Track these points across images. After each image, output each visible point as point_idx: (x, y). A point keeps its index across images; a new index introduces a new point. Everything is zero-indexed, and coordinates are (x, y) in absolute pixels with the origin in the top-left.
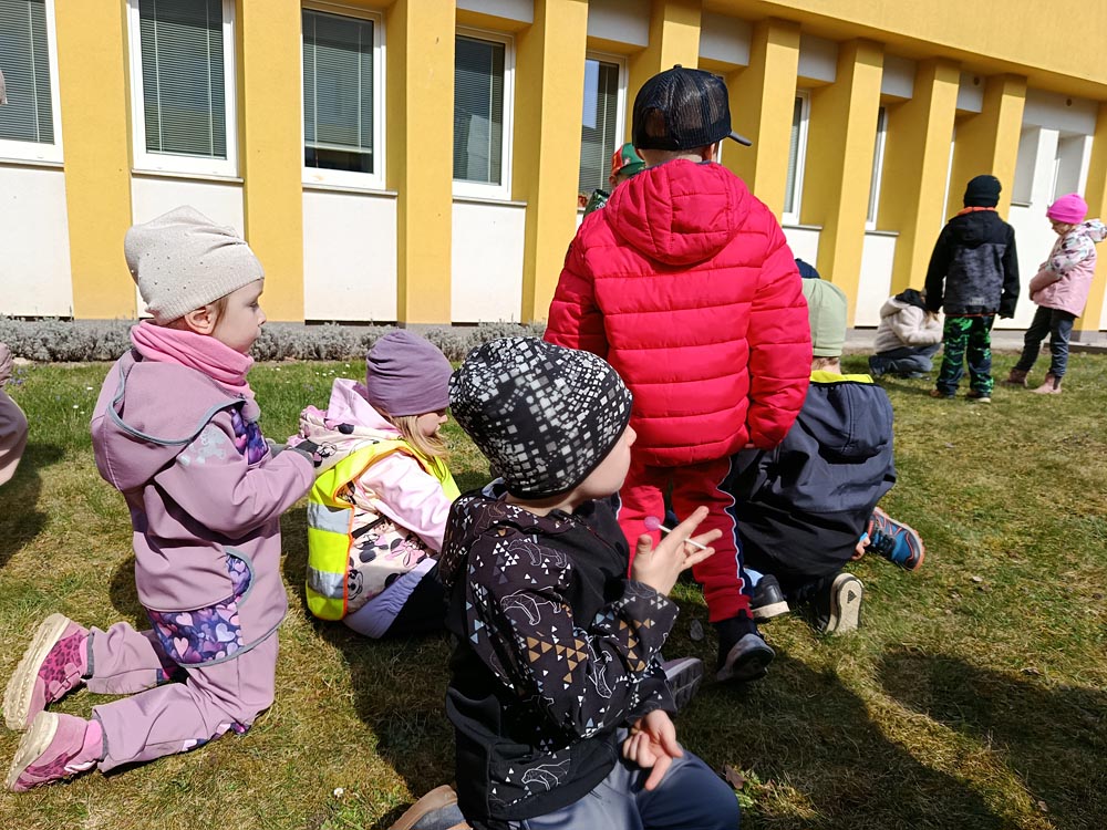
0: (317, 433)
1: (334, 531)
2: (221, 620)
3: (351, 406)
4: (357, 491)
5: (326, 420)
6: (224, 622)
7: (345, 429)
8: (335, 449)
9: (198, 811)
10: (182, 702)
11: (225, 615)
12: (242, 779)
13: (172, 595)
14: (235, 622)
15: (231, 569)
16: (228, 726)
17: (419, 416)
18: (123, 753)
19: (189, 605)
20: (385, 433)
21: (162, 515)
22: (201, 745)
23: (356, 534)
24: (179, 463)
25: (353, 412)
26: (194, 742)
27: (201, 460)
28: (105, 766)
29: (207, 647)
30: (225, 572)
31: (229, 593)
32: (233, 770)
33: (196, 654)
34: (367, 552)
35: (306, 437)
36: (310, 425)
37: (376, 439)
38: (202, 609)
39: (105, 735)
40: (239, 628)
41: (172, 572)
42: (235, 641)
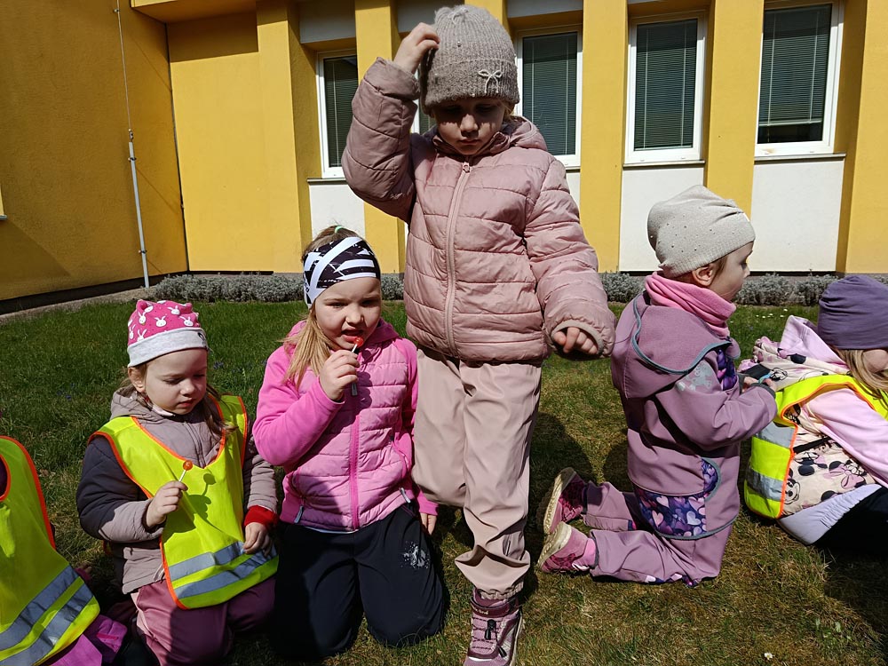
0: (770, 359)
1: (776, 444)
2: (691, 509)
3: (804, 340)
4: (802, 413)
5: (779, 350)
6: (694, 510)
7: (797, 359)
8: (786, 375)
9: (655, 628)
10: (651, 548)
11: (695, 505)
12: (688, 618)
13: (656, 480)
14: (702, 511)
15: (705, 472)
16: (680, 577)
17: (865, 350)
18: (608, 568)
19: (669, 491)
20: (835, 367)
21: (655, 422)
22: (658, 582)
23: (797, 450)
24: (677, 387)
25: (806, 345)
26: (654, 579)
27: (692, 388)
28: (595, 572)
29: (679, 525)
30: (701, 473)
31: (700, 489)
32: (682, 608)
33: (669, 527)
34: (806, 467)
35: (759, 362)
36: (765, 352)
37: (827, 371)
38: (678, 497)
39: (597, 551)
40: (704, 517)
41: (659, 463)
42: (700, 526)
